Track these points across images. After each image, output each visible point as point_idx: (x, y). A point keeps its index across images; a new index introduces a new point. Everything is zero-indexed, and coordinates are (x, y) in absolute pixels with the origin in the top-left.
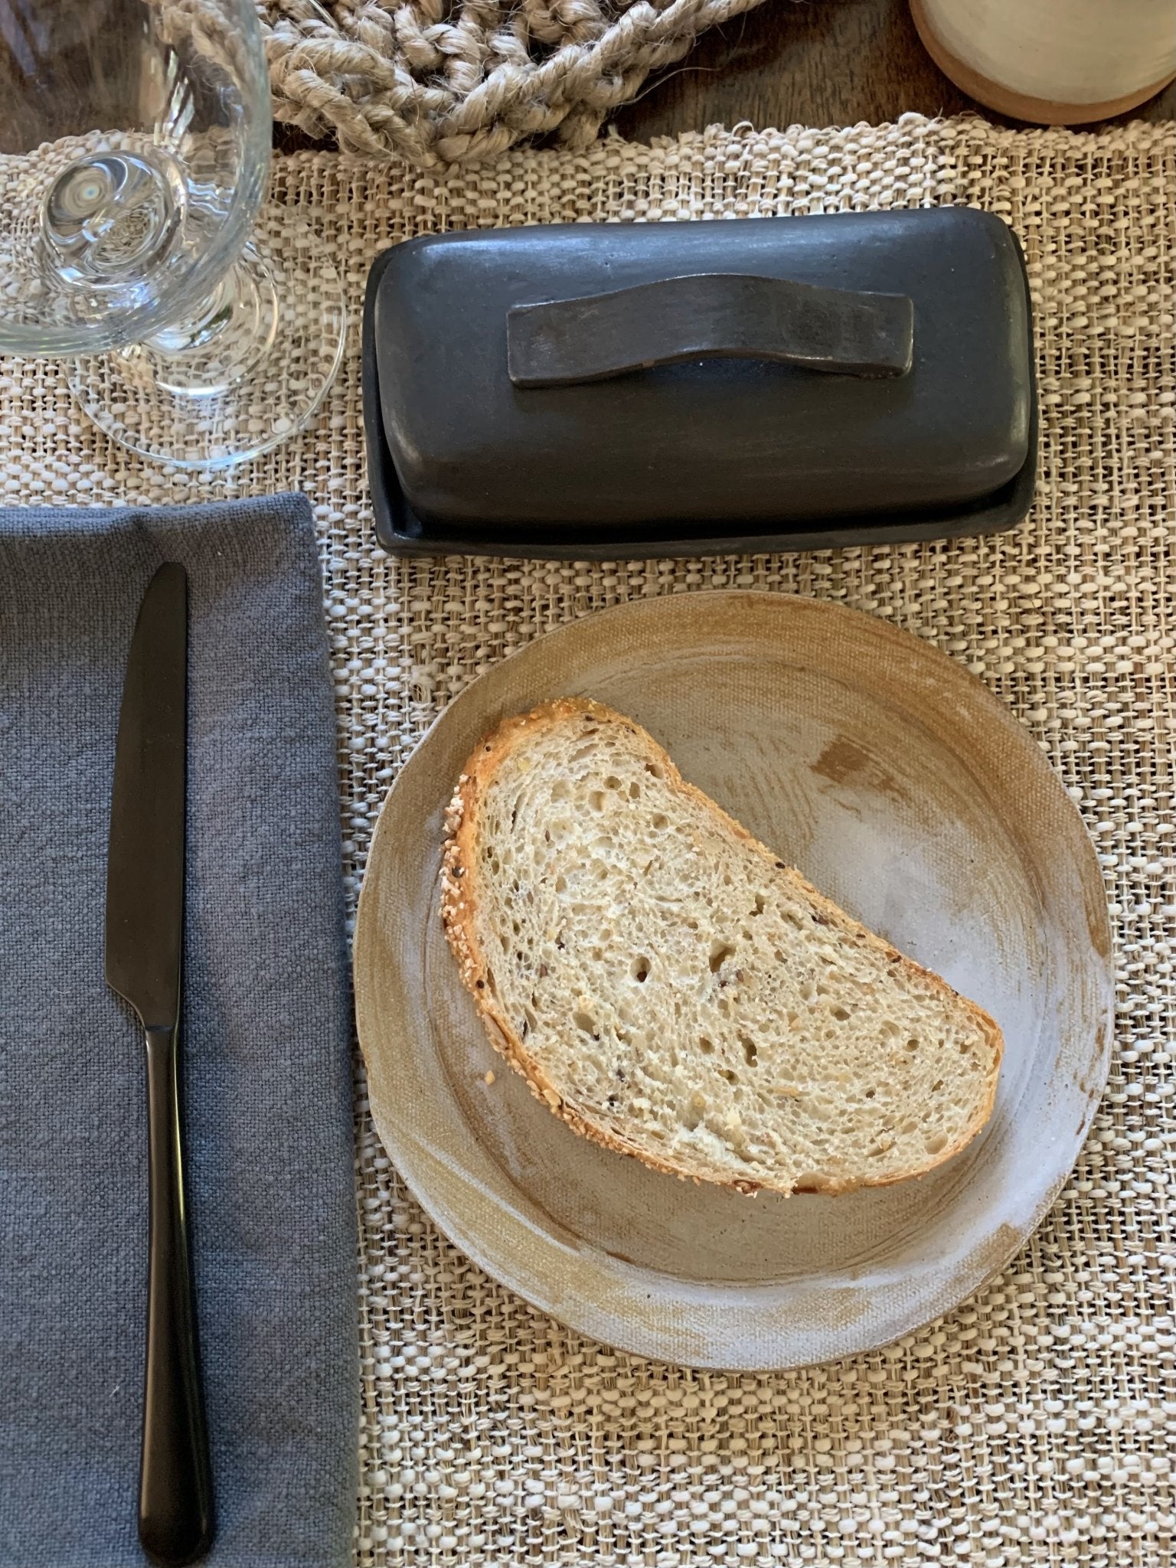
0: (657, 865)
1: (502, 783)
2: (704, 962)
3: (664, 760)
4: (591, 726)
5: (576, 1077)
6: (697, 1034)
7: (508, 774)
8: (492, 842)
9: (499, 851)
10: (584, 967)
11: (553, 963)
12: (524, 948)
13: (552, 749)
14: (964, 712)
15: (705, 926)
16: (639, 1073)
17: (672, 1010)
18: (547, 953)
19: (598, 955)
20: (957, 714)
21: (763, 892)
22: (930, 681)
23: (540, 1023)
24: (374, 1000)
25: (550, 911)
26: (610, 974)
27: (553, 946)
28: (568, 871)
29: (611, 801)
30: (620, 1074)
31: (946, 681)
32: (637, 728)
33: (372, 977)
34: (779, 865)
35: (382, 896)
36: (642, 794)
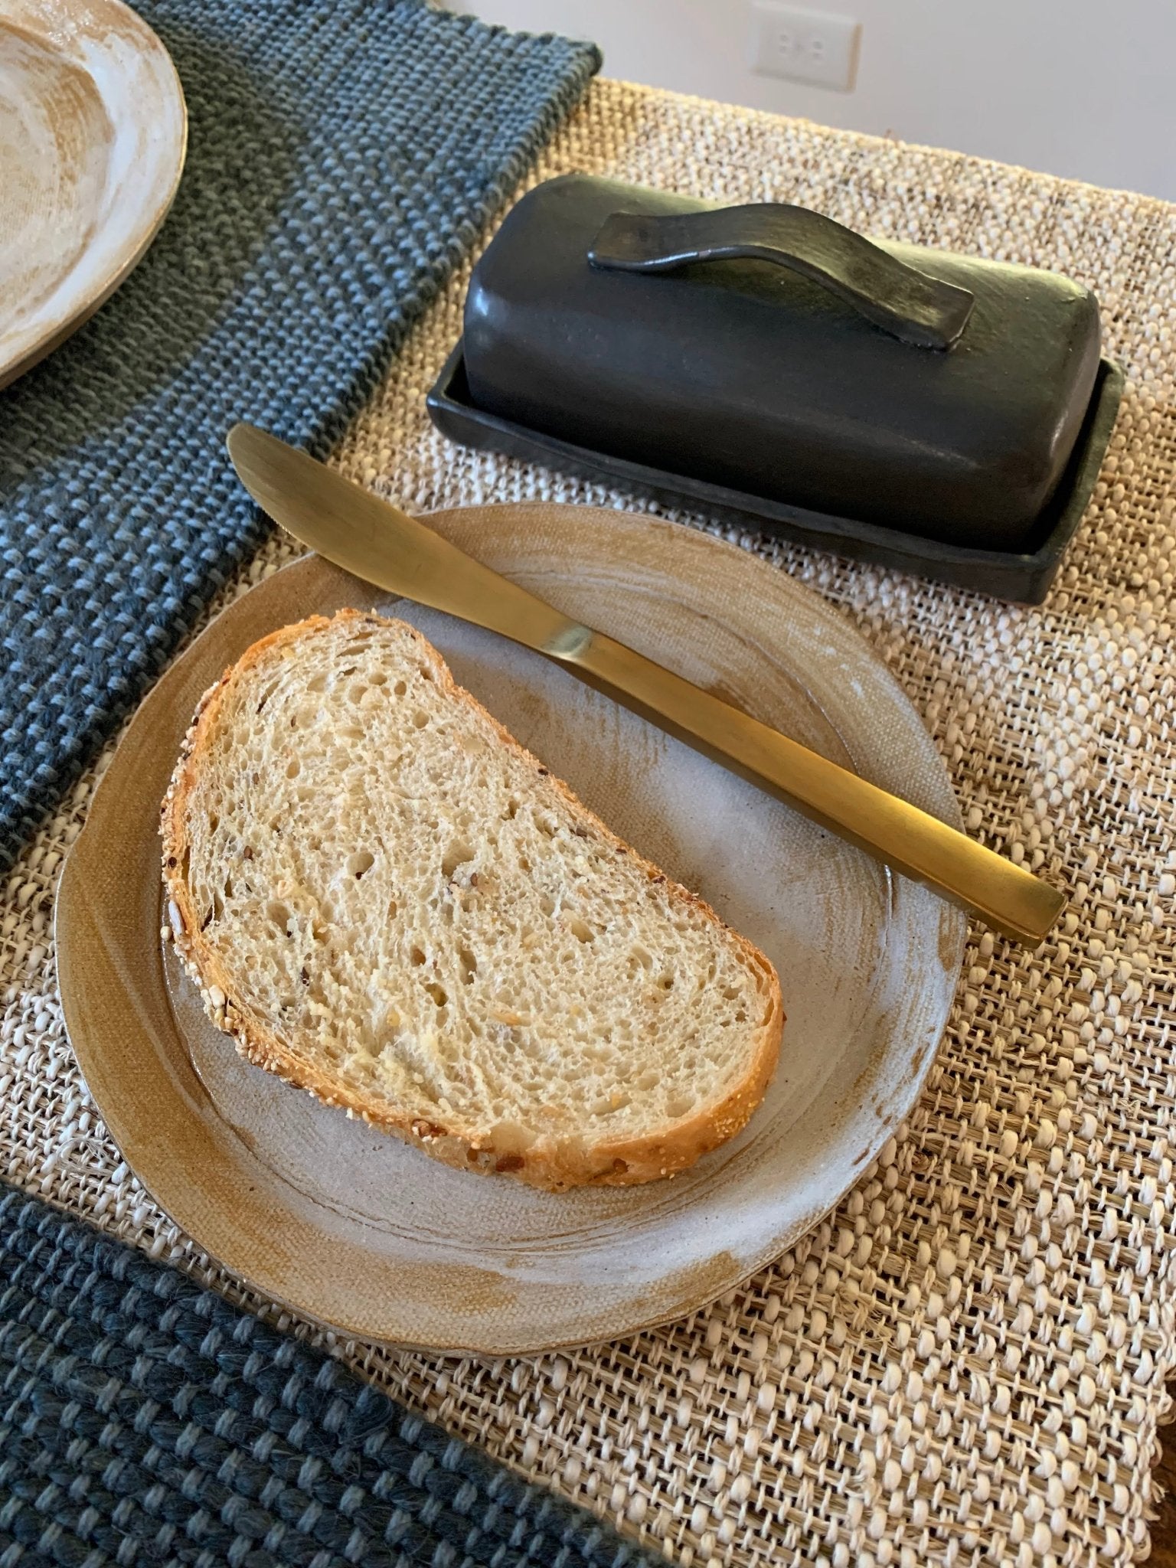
0: (407, 761)
1: (261, 667)
2: (435, 862)
3: (440, 665)
4: (369, 628)
5: (251, 975)
6: (408, 940)
7: (265, 662)
8: (231, 721)
9: (236, 731)
10: (296, 856)
11: (260, 847)
12: (233, 829)
13: (323, 643)
15: (445, 825)
16: (327, 976)
17: (386, 908)
18: (256, 836)
19: (316, 846)
21: (518, 796)
23: (226, 910)
25: (273, 795)
26: (323, 866)
27: (265, 829)
28: (306, 756)
29: (372, 695)
30: (305, 974)
32: (417, 634)
34: (541, 771)
36: (408, 693)
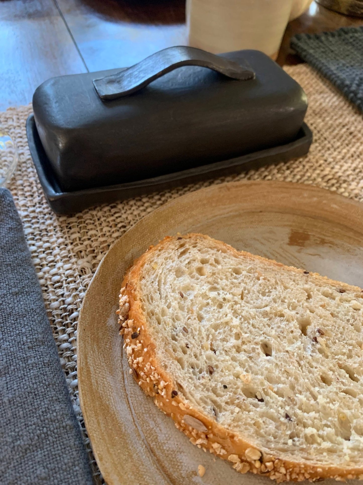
0: (246, 292)
1: (147, 277)
2: (298, 332)
3: (224, 245)
4: (182, 241)
5: (262, 431)
6: (317, 374)
7: (148, 272)
8: (152, 307)
9: (157, 310)
10: (234, 359)
11: (215, 363)
12: (193, 360)
13: (166, 255)
14: (335, 206)
15: (288, 312)
16: (299, 412)
17: (296, 365)
18: (209, 358)
19: (238, 350)
20: (333, 208)
21: (307, 286)
22: (315, 199)
23: (223, 404)
24: (104, 439)
25: (200, 334)
26: (250, 358)
27: (210, 353)
28: (201, 309)
29: (207, 269)
30: (287, 416)
31: (321, 197)
32: (205, 236)
33: (99, 423)
34: (305, 273)
35: (92, 369)
36: (222, 262)
